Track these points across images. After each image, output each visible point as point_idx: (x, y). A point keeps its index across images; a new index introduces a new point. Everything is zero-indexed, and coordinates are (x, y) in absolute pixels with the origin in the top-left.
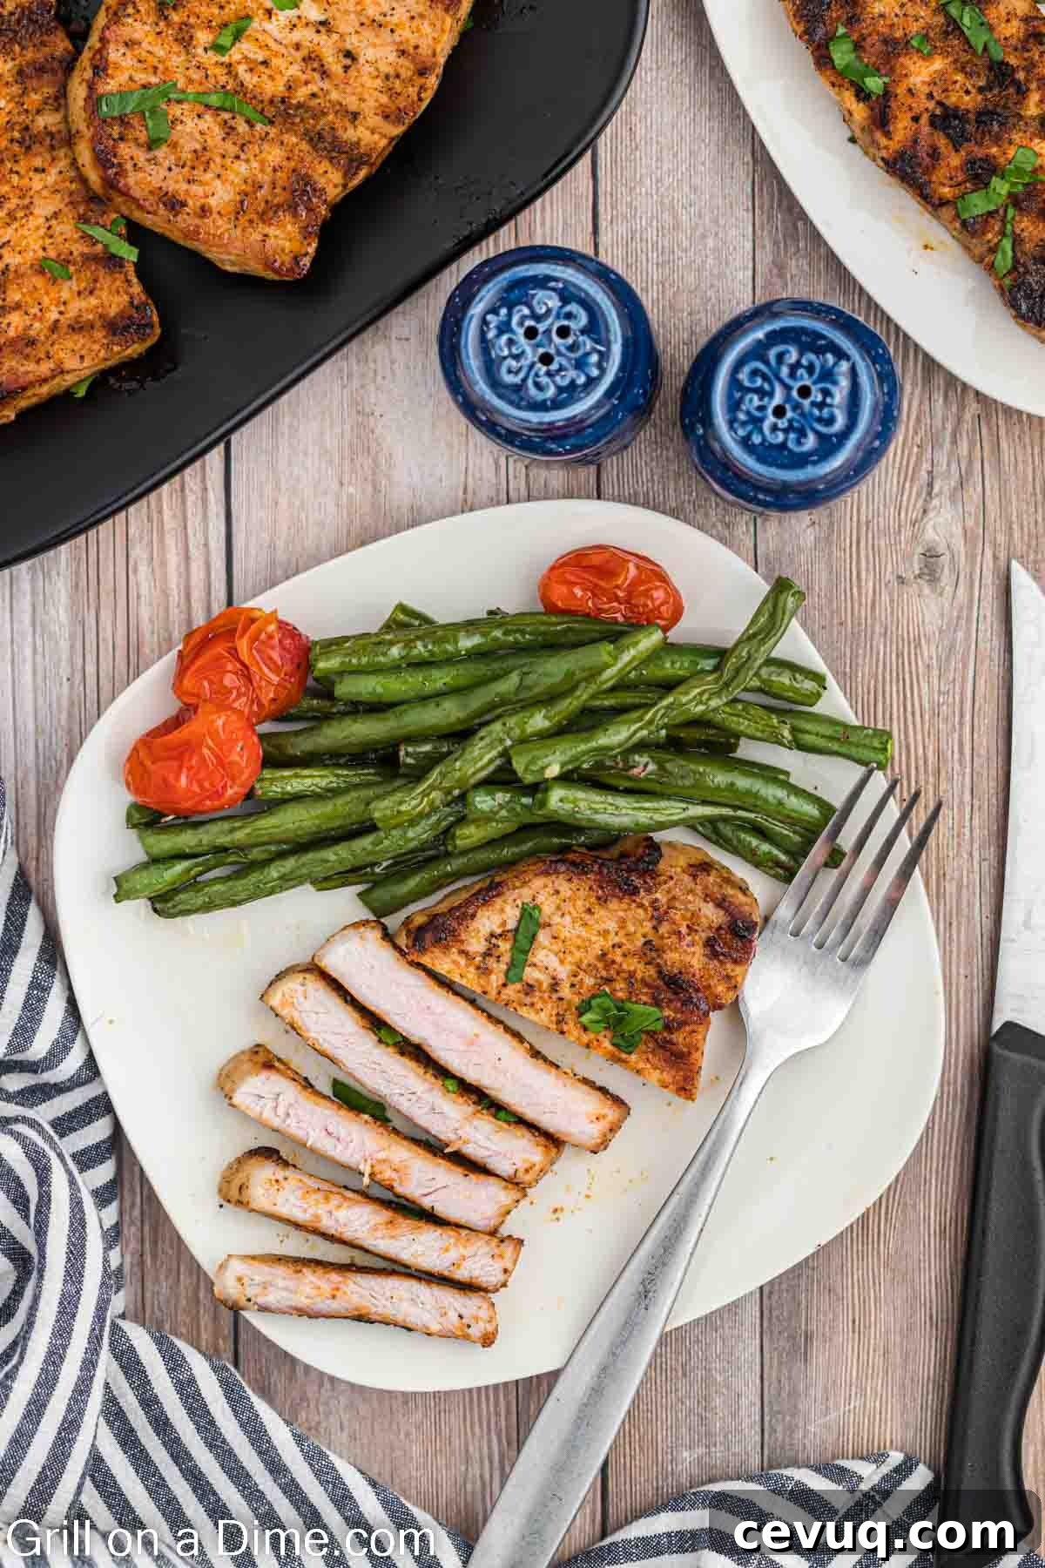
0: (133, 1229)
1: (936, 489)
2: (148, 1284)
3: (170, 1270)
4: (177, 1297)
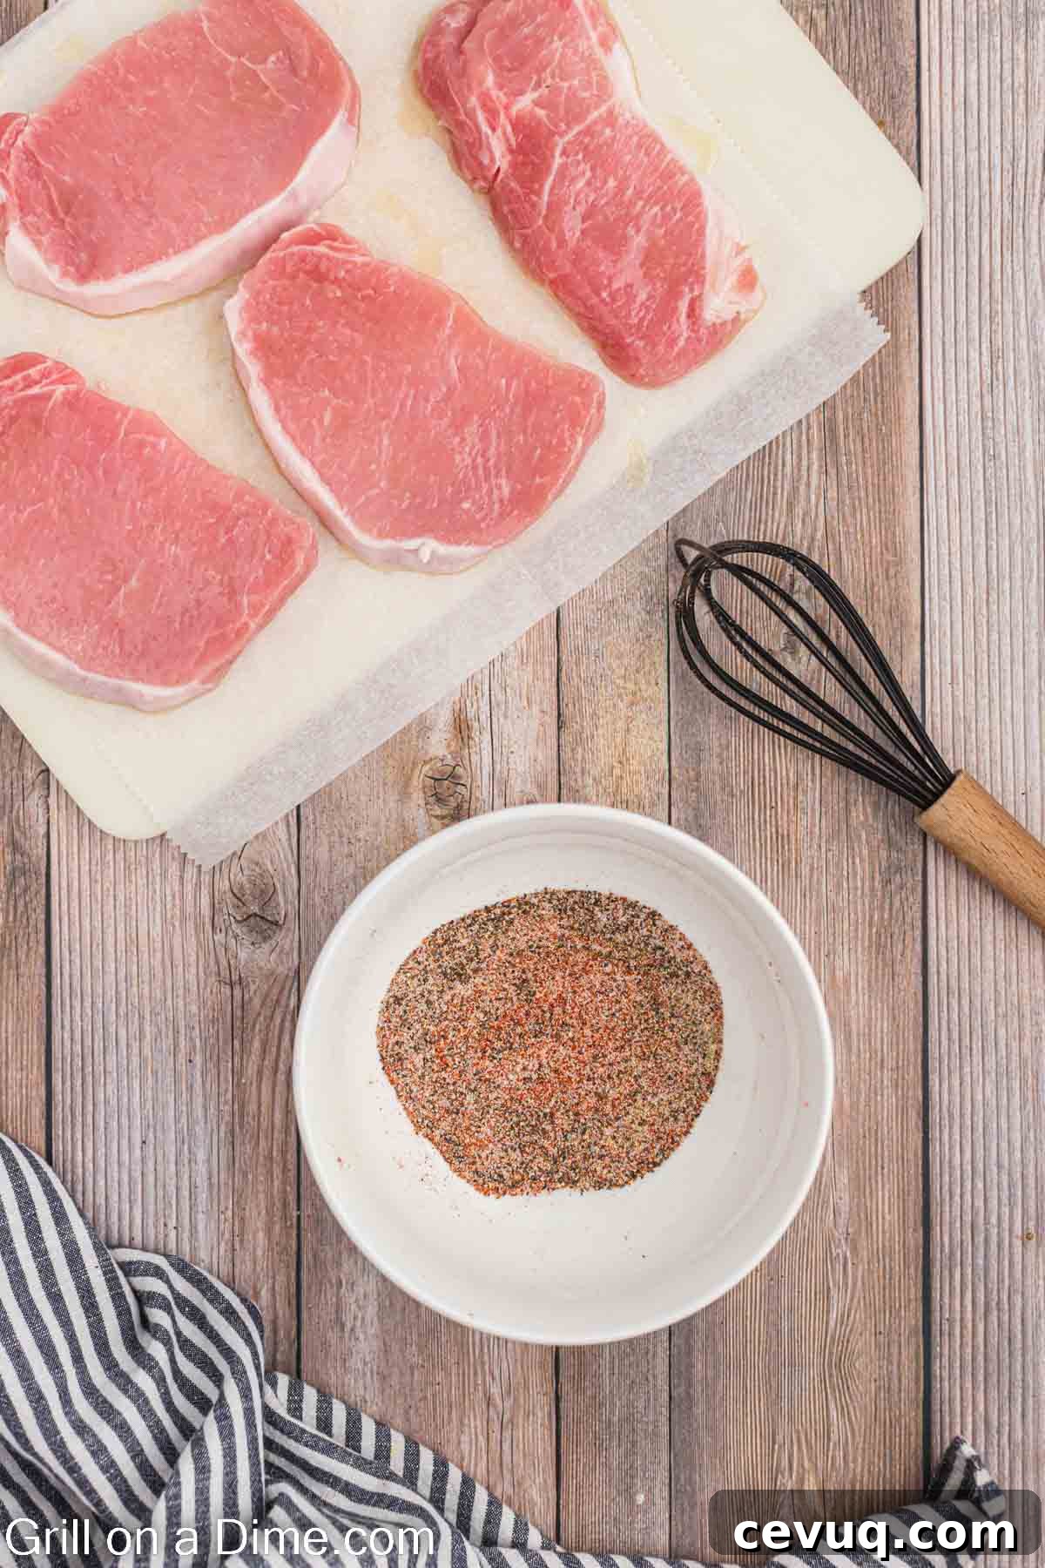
0: (227, 1108)
1: (796, 587)
2: (237, 1148)
3: (252, 1137)
4: (258, 1154)
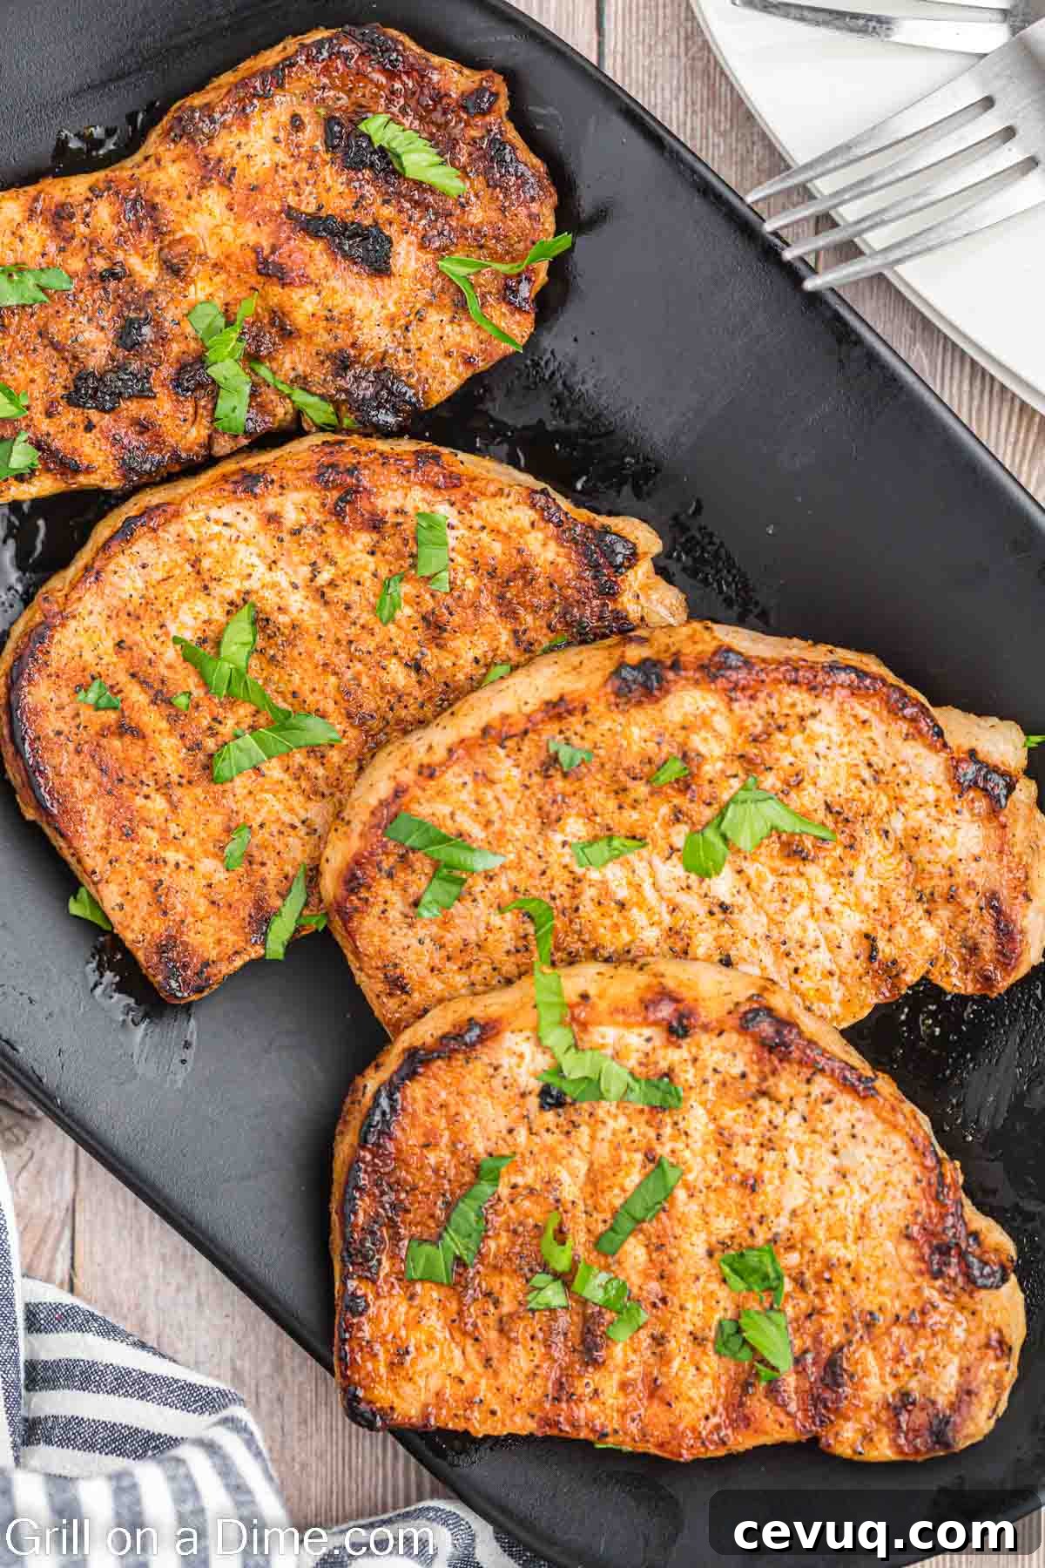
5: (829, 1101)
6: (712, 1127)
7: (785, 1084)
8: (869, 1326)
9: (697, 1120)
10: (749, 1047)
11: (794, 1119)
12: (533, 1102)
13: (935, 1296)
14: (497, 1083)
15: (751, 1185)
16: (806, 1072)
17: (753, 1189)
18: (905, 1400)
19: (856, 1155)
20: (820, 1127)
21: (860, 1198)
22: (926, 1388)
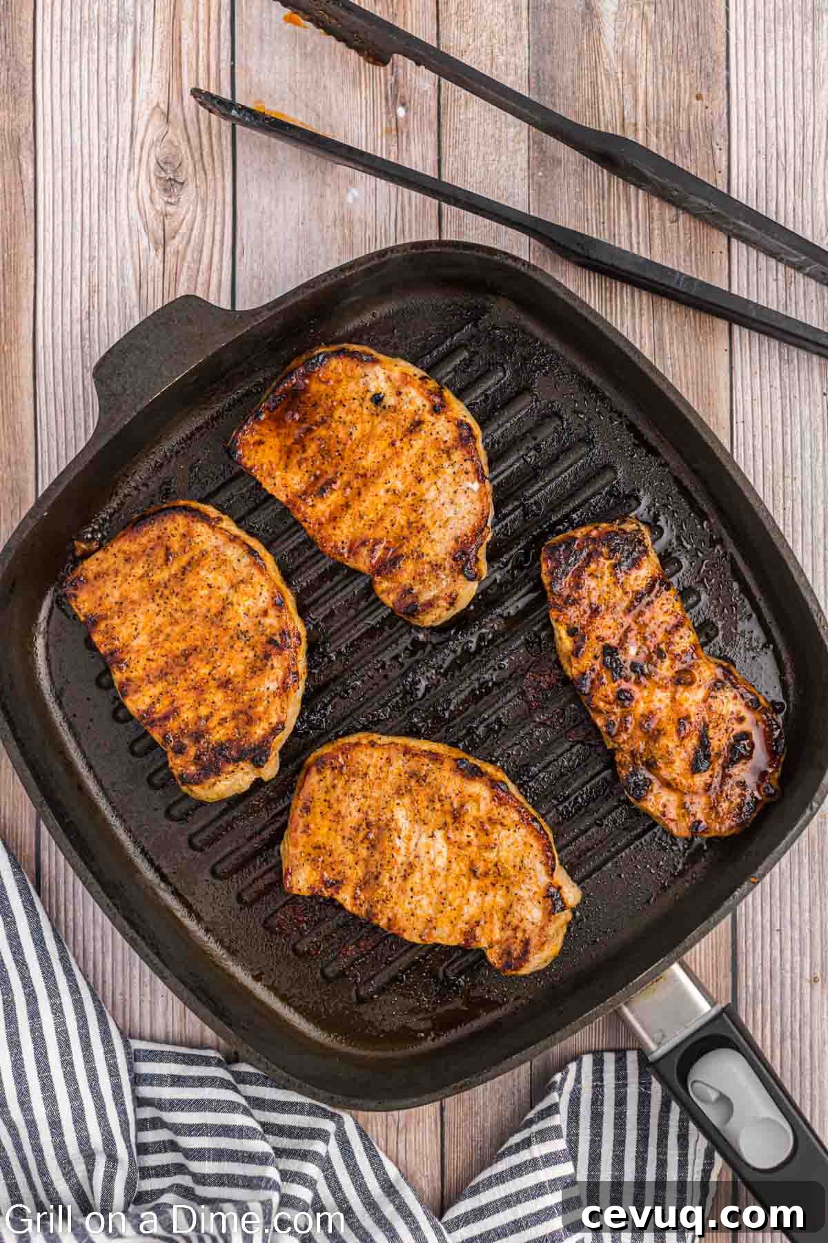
5: (467, 473)
6: (421, 451)
7: (457, 456)
8: (419, 557)
9: (418, 444)
10: (456, 434)
11: (449, 471)
12: (369, 395)
13: (448, 566)
14: (362, 381)
15: (420, 480)
16: (467, 457)
17: (419, 482)
18: (408, 591)
19: (461, 499)
20: (457, 479)
21: (451, 514)
22: (420, 593)
